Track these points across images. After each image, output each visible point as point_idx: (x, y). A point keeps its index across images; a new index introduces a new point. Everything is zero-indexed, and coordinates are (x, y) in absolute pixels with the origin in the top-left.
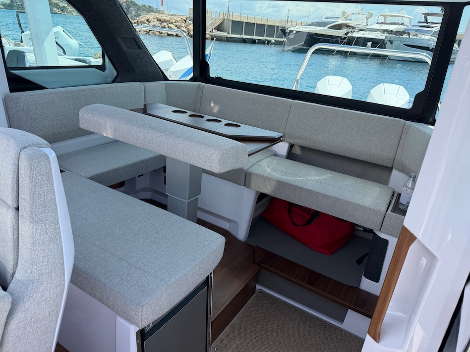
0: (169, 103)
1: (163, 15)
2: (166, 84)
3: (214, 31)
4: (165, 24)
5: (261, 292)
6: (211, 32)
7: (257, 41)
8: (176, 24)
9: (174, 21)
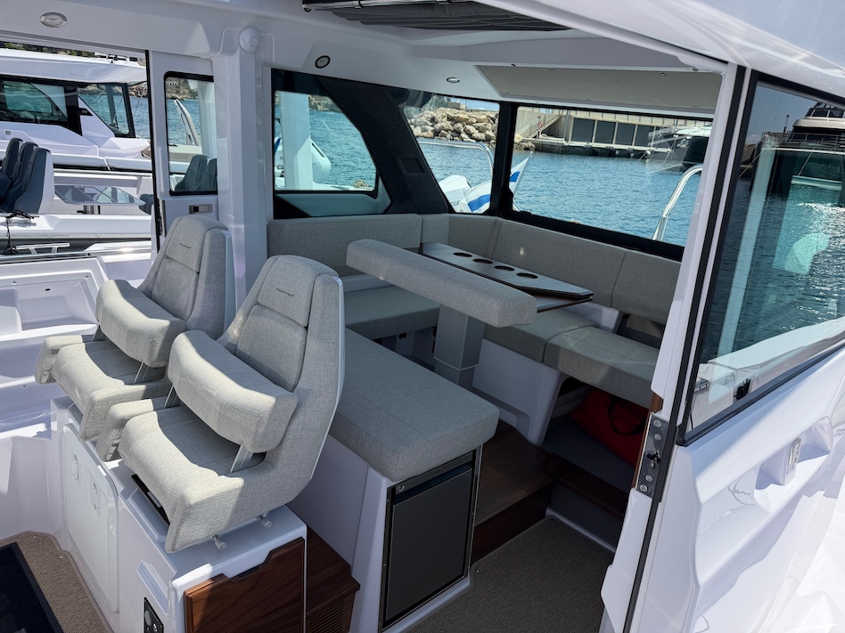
0: (451, 243)
1: (458, 111)
2: (450, 217)
3: (541, 136)
4: (459, 125)
5: (553, 519)
6: (535, 137)
7: (617, 152)
8: (478, 124)
9: (475, 121)
